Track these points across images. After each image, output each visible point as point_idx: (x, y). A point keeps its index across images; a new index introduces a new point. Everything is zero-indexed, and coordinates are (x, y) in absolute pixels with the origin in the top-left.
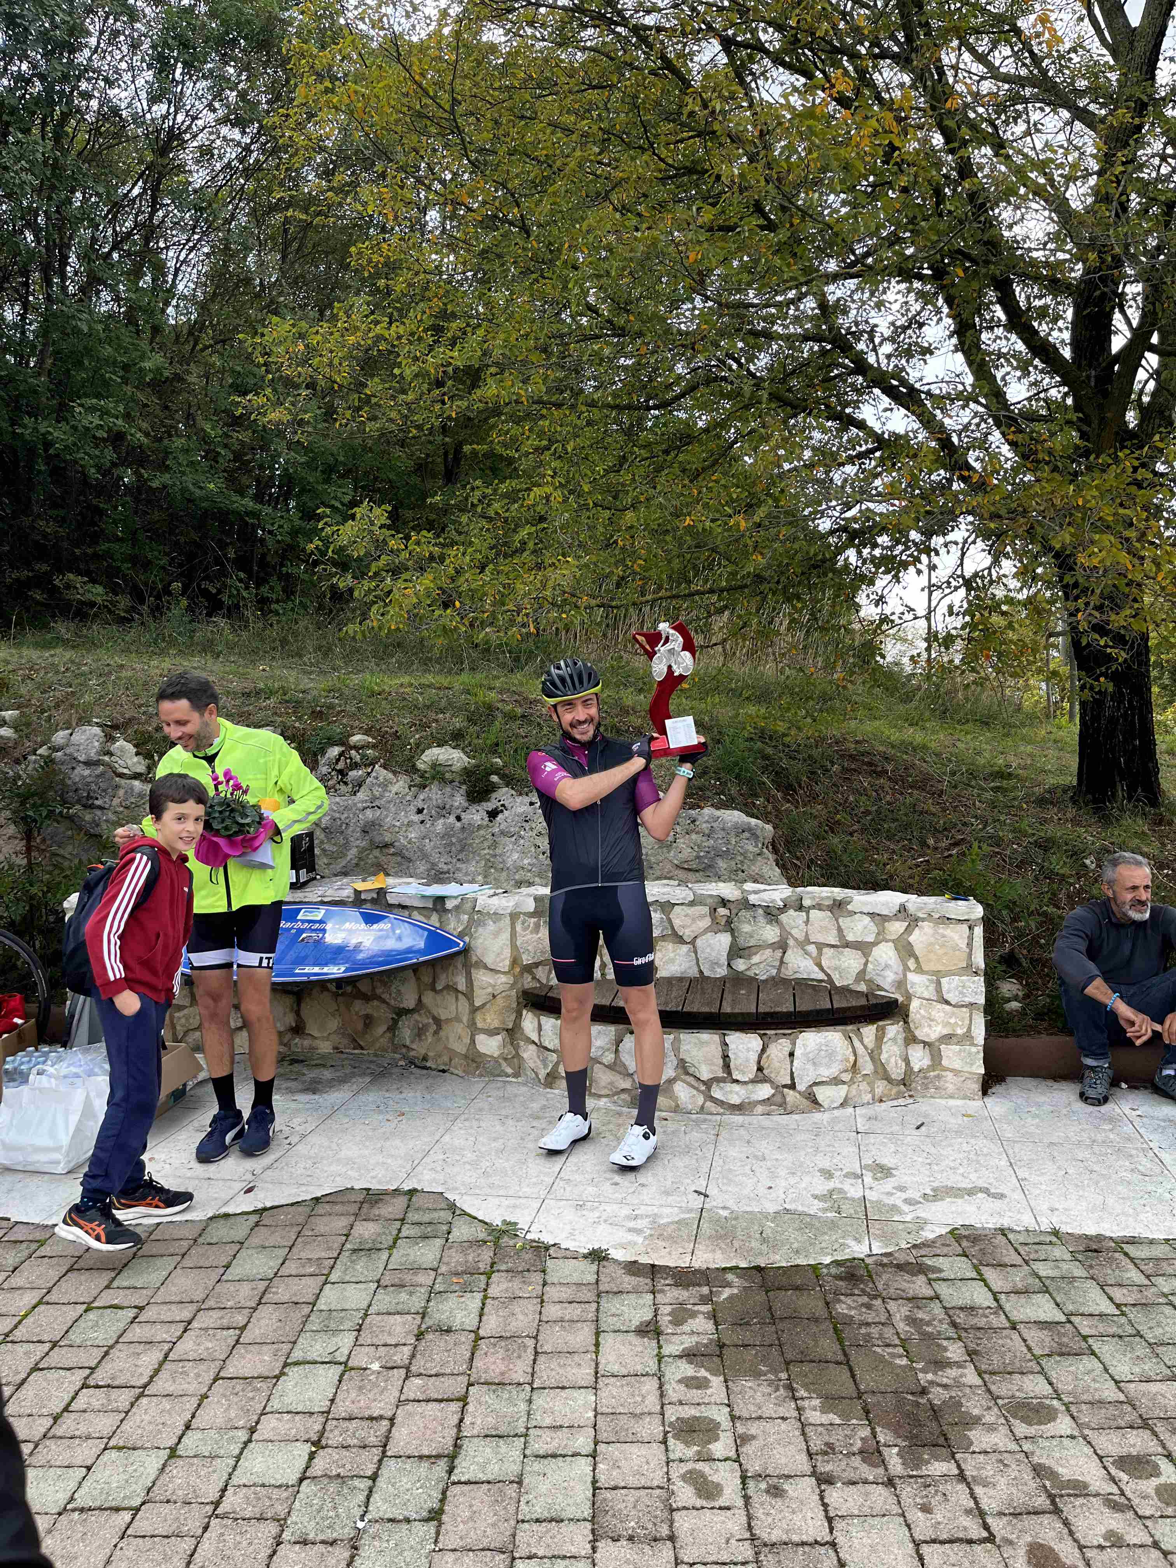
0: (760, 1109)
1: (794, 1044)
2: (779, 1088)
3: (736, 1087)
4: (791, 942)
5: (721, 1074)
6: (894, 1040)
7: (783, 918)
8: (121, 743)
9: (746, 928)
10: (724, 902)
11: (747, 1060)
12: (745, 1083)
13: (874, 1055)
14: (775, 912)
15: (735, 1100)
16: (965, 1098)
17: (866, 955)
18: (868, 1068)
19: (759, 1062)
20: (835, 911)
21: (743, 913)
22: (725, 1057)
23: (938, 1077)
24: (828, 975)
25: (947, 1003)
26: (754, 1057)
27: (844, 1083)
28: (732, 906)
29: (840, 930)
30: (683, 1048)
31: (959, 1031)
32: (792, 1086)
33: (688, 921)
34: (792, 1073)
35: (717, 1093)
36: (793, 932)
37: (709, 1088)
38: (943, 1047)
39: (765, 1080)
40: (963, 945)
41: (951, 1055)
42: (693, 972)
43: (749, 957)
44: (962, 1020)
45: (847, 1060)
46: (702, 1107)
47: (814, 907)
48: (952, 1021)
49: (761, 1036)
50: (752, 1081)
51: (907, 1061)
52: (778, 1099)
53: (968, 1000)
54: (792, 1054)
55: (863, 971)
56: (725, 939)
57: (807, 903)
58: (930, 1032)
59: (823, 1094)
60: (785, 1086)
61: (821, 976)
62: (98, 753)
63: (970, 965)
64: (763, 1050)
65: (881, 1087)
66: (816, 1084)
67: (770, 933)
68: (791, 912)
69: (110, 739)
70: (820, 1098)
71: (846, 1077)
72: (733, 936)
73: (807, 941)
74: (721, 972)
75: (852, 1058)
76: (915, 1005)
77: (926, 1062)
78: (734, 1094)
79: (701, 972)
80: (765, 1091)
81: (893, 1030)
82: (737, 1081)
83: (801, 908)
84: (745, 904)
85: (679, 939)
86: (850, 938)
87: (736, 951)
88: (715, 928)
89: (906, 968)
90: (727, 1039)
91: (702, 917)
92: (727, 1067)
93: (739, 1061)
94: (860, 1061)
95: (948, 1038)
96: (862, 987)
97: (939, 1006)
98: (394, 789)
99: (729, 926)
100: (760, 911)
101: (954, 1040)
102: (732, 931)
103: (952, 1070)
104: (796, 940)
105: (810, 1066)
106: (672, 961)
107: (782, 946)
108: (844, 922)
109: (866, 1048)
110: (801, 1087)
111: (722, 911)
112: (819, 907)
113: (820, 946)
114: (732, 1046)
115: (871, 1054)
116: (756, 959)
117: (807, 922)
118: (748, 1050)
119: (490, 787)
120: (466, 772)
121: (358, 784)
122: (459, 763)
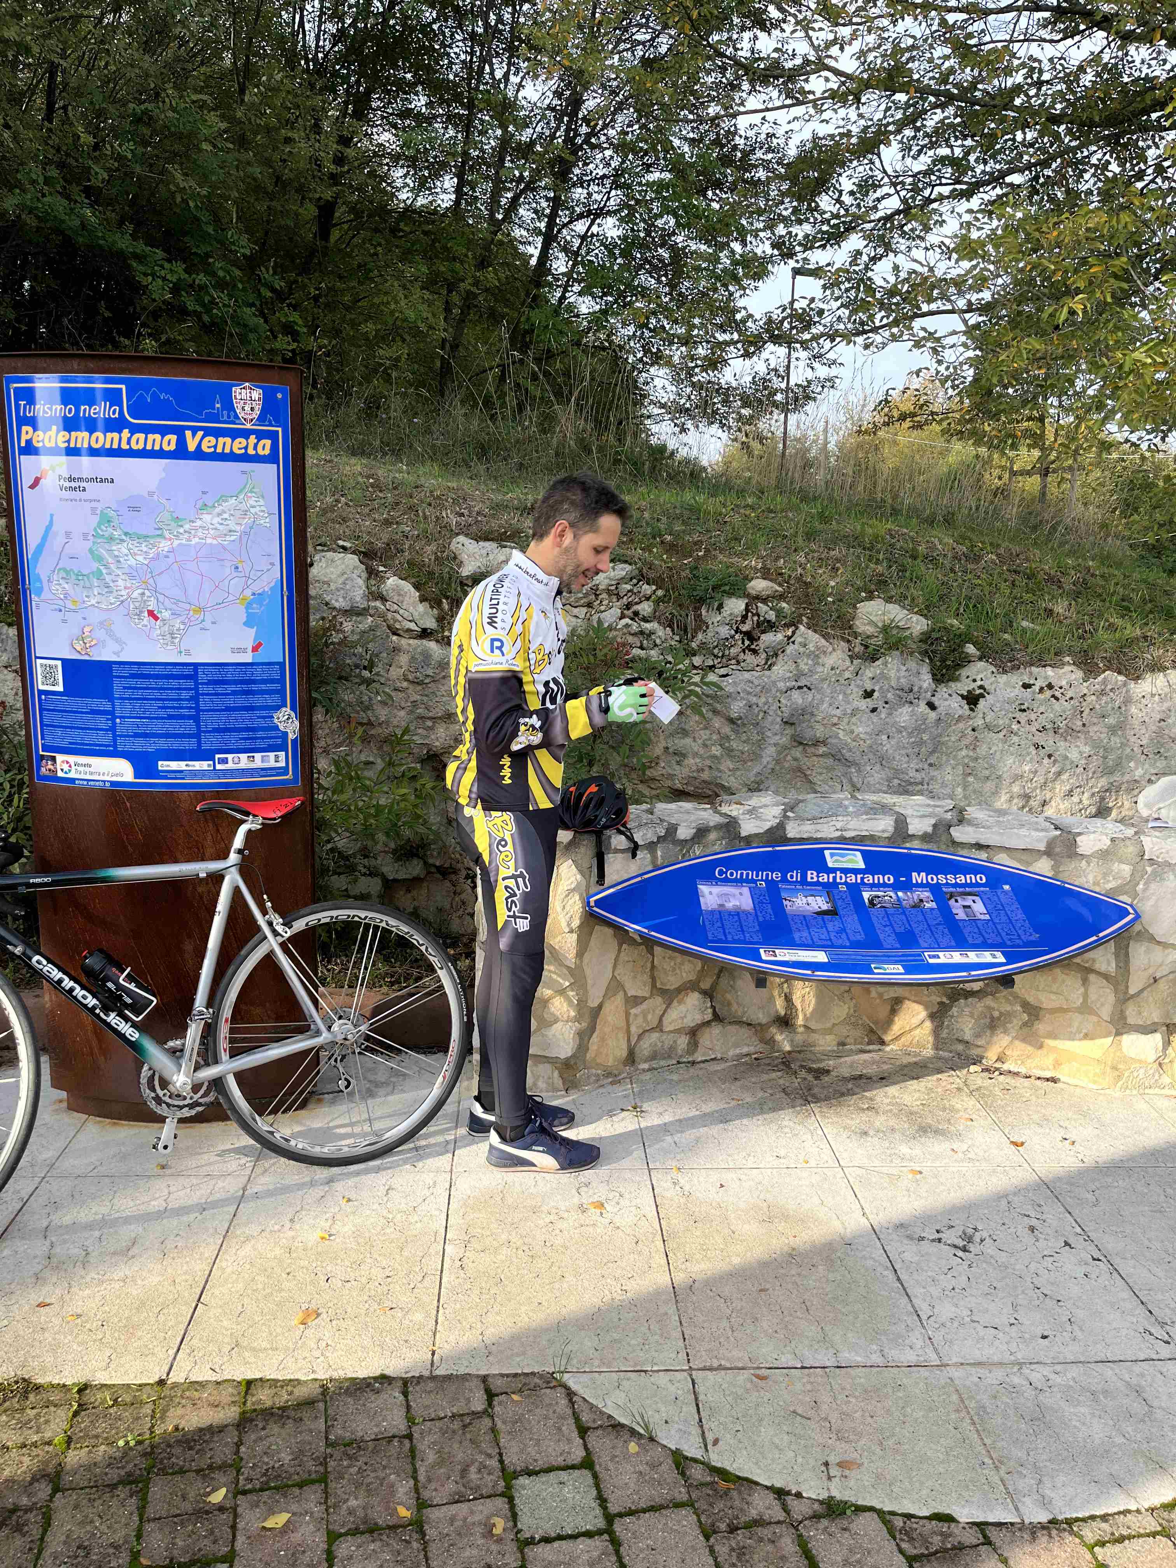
8: (392, 581)
62: (362, 597)
98: (830, 660)
119: (965, 661)
120: (925, 638)
121: (775, 654)
122: (918, 625)
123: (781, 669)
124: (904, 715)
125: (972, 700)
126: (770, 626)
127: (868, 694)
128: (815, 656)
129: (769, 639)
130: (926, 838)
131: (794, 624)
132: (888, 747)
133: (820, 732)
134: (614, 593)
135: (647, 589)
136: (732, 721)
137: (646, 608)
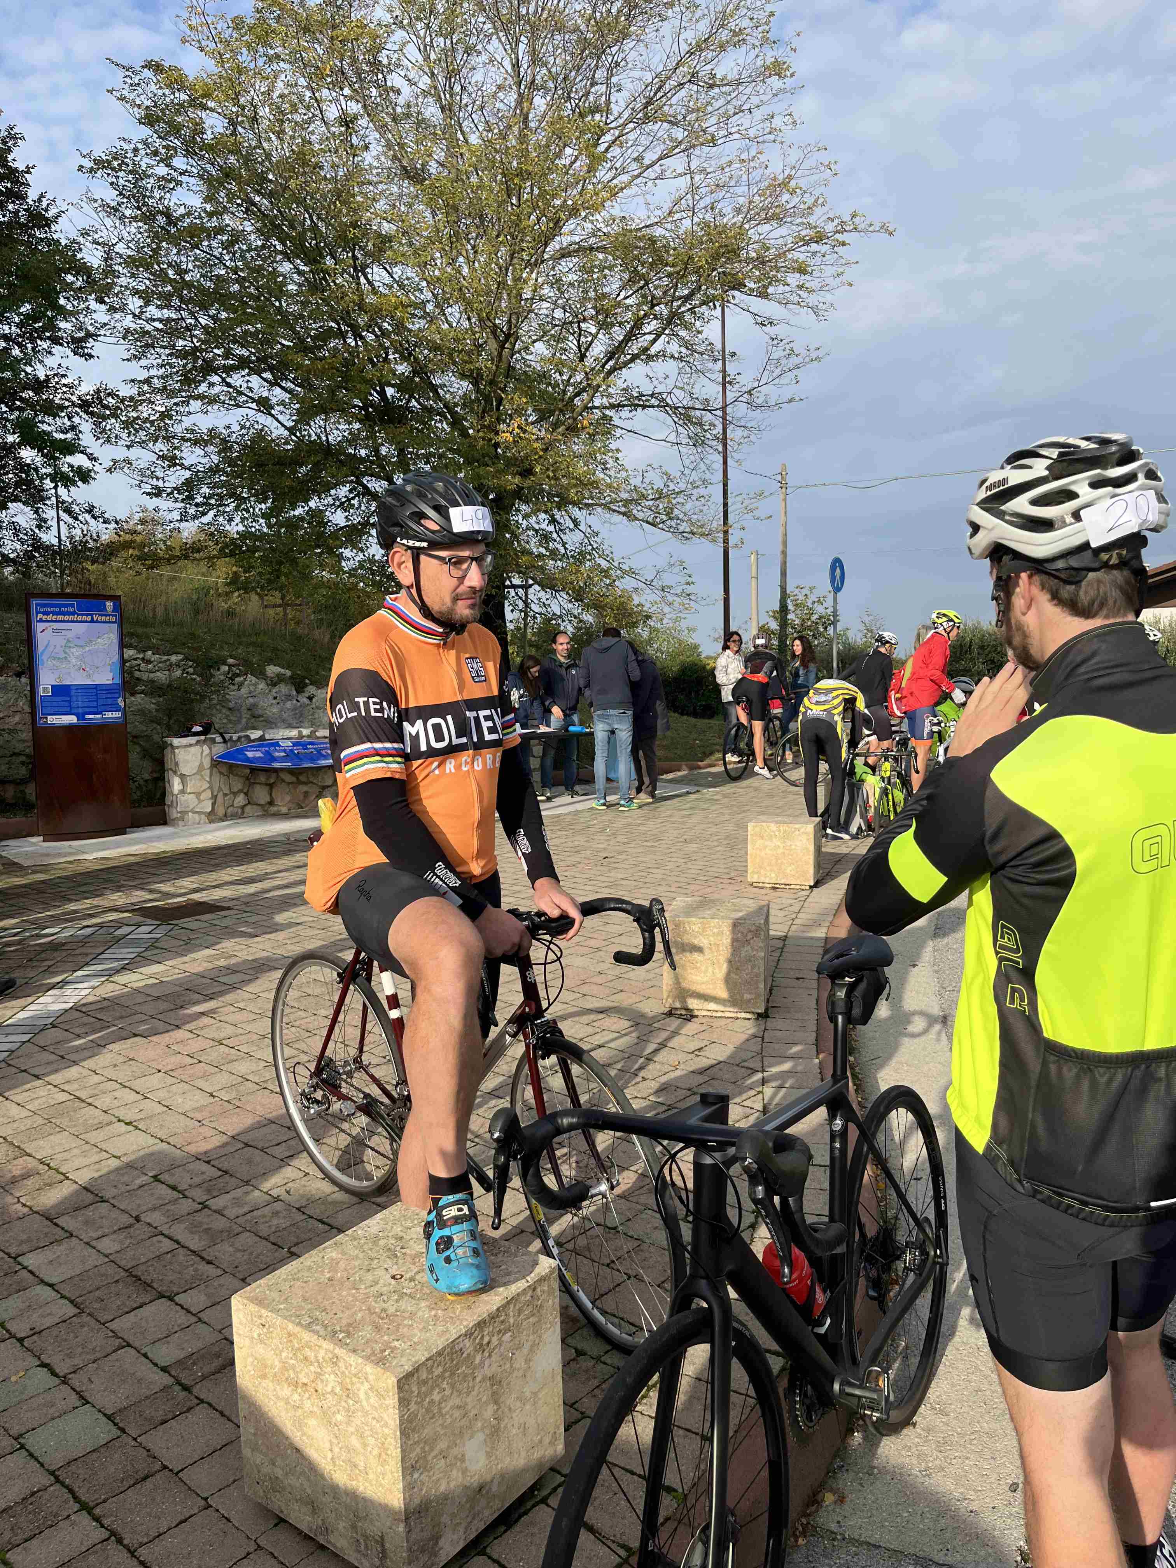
98: (260, 686)
119: (306, 685)
120: (291, 677)
121: (241, 685)
122: (288, 673)
123: (244, 690)
124: (289, 705)
125: (310, 698)
126: (238, 675)
127: (275, 698)
128: (255, 685)
129: (238, 679)
130: (308, 736)
131: (246, 674)
132: (285, 716)
133: (260, 712)
134: (178, 666)
135: (190, 663)
136: (230, 709)
137: (191, 670)
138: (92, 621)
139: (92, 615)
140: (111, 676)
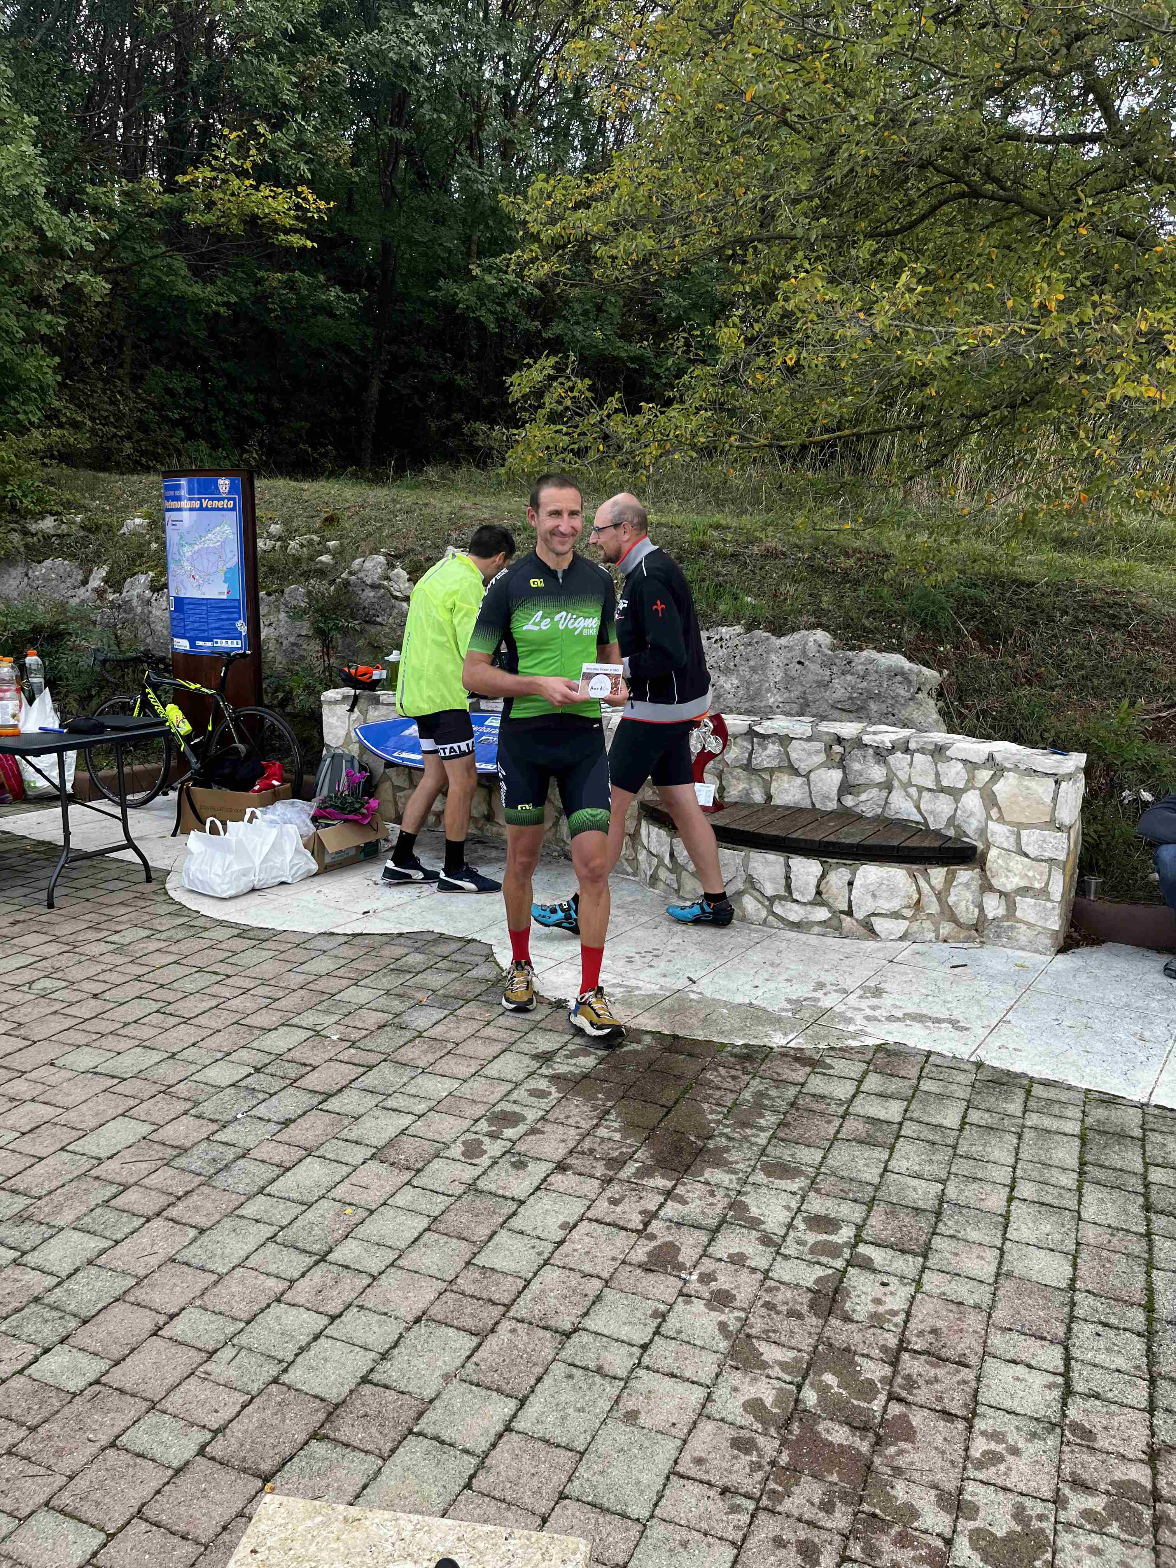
0: (816, 929)
1: (854, 874)
2: (836, 913)
3: (795, 906)
4: (896, 783)
5: (782, 892)
6: (967, 885)
7: (891, 759)
8: (399, 570)
9: (856, 766)
10: (839, 740)
11: (808, 884)
12: (804, 904)
13: (941, 896)
14: (884, 753)
15: (794, 917)
16: (1036, 951)
17: (957, 801)
18: (934, 907)
19: (818, 886)
20: (936, 755)
21: (855, 751)
22: (788, 878)
23: (1011, 928)
24: (925, 818)
25: (1026, 855)
26: (814, 882)
27: (905, 918)
28: (847, 744)
29: (937, 774)
30: (752, 864)
31: (1037, 885)
32: (850, 913)
33: (803, 756)
34: (850, 901)
35: (778, 909)
36: (899, 773)
37: (772, 905)
38: (1018, 899)
39: (823, 904)
40: (1048, 800)
41: (1026, 908)
42: (806, 804)
43: (858, 794)
44: (1041, 874)
45: (910, 897)
46: (765, 920)
47: (917, 751)
48: (1030, 874)
49: (822, 863)
50: (811, 903)
51: (981, 909)
52: (835, 922)
53: (1047, 855)
54: (850, 884)
55: (952, 818)
56: (835, 776)
57: (912, 746)
58: (1008, 882)
59: (880, 925)
60: (842, 912)
61: (919, 818)
62: (380, 578)
63: (1053, 820)
64: (823, 876)
65: (946, 928)
66: (874, 914)
67: (877, 773)
68: (899, 754)
69: (392, 566)
70: (877, 928)
71: (908, 913)
72: (844, 772)
73: (910, 784)
74: (832, 806)
75: (916, 896)
76: (993, 853)
77: (1001, 911)
78: (795, 913)
79: (813, 804)
80: (822, 914)
81: (965, 875)
82: (796, 901)
83: (906, 750)
84: (859, 743)
85: (796, 772)
86: (945, 783)
87: (846, 788)
88: (829, 763)
89: (989, 817)
90: (791, 862)
91: (818, 752)
92: (788, 887)
93: (799, 883)
94: (924, 900)
95: (1024, 891)
96: (951, 833)
97: (1018, 858)
99: (842, 764)
100: (871, 751)
101: (1031, 893)
102: (844, 768)
103: (1026, 923)
104: (900, 781)
105: (869, 897)
106: (786, 791)
107: (888, 786)
108: (942, 767)
109: (932, 888)
110: (859, 914)
111: (837, 748)
112: (922, 751)
113: (921, 789)
114: (794, 869)
115: (938, 896)
116: (863, 797)
117: (911, 764)
118: (808, 874)
138: (201, 509)
139: (200, 499)
140: (225, 588)
